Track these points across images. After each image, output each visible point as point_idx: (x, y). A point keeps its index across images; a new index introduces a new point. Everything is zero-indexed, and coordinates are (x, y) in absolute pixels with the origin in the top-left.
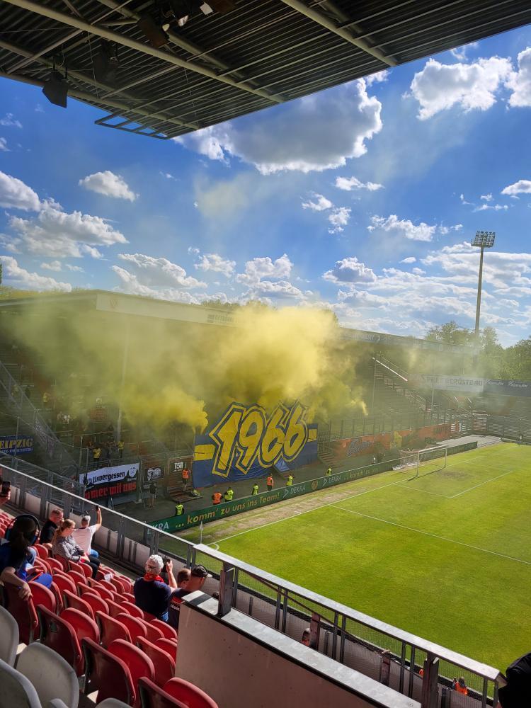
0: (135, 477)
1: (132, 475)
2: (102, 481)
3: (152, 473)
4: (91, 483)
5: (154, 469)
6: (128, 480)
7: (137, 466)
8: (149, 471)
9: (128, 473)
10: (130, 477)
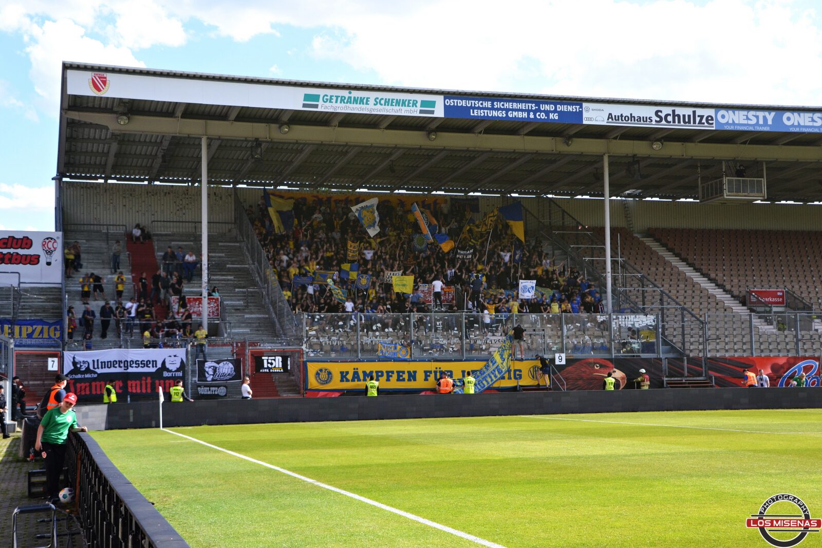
0: (178, 370)
1: (173, 368)
2: (112, 370)
3: (215, 370)
4: (88, 368)
5: (218, 362)
6: (166, 374)
7: (181, 353)
8: (207, 364)
9: (164, 363)
10: (168, 370)
